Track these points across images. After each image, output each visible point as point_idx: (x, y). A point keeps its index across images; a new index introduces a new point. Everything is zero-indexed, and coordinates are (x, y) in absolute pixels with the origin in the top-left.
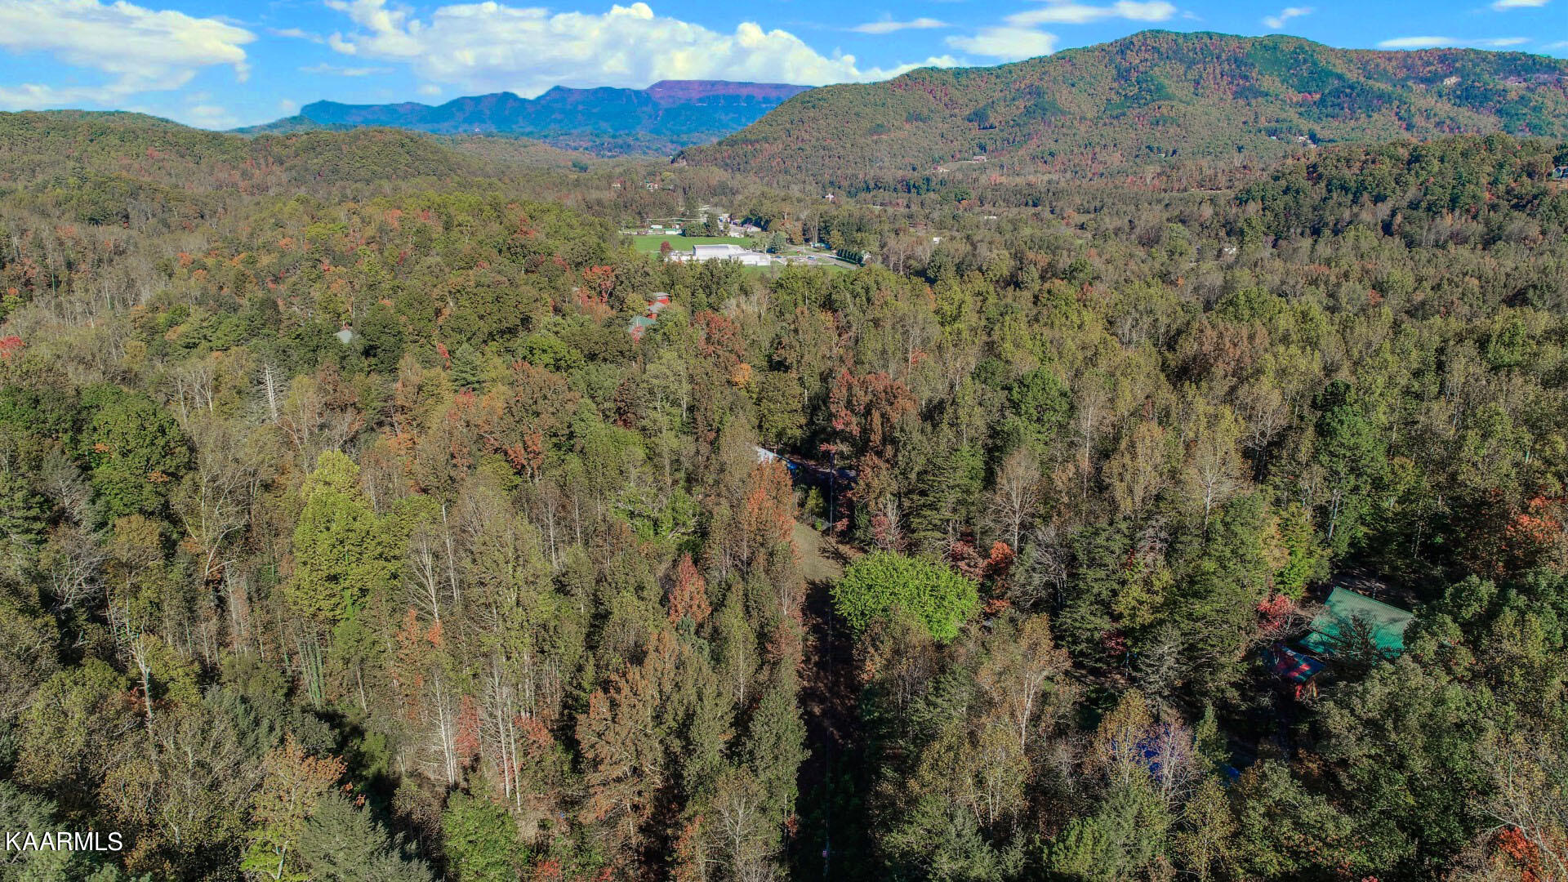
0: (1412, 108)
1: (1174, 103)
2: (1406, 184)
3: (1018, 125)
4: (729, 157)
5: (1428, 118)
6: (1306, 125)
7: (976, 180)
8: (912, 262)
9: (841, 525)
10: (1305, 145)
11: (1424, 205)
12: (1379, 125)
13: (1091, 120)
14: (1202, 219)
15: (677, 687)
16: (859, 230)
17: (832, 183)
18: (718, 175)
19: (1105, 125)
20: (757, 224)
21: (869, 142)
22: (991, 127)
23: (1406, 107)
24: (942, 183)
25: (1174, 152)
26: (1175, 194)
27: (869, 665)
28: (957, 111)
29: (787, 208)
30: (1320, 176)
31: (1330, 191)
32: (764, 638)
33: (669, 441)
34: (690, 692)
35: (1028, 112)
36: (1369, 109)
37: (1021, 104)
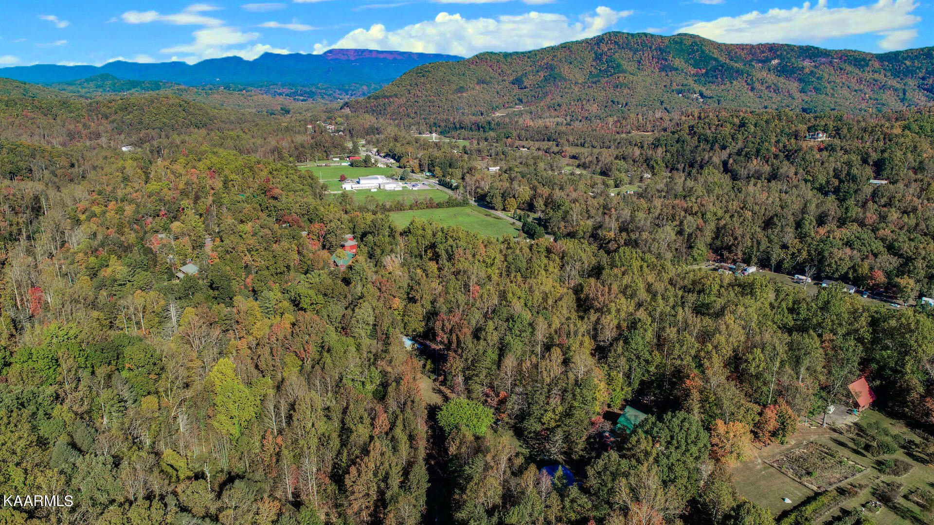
0: (754, 78)
1: (626, 75)
2: (737, 139)
3: (540, 87)
4: (375, 106)
5: (762, 84)
6: (698, 88)
7: (517, 122)
8: (479, 190)
9: (441, 378)
10: (697, 99)
11: (744, 153)
12: (737, 88)
13: (581, 84)
14: (634, 157)
15: (382, 464)
16: (450, 166)
17: (435, 124)
18: (369, 120)
19: (589, 87)
20: (393, 158)
21: (456, 97)
22: (525, 88)
23: (750, 77)
24: (498, 124)
25: (626, 104)
26: (624, 135)
27: (451, 449)
28: (505, 78)
29: (410, 150)
30: (695, 133)
31: (699, 142)
32: (411, 438)
33: (366, 342)
34: (387, 465)
35: (546, 79)
36: (732, 78)
37: (542, 74)
